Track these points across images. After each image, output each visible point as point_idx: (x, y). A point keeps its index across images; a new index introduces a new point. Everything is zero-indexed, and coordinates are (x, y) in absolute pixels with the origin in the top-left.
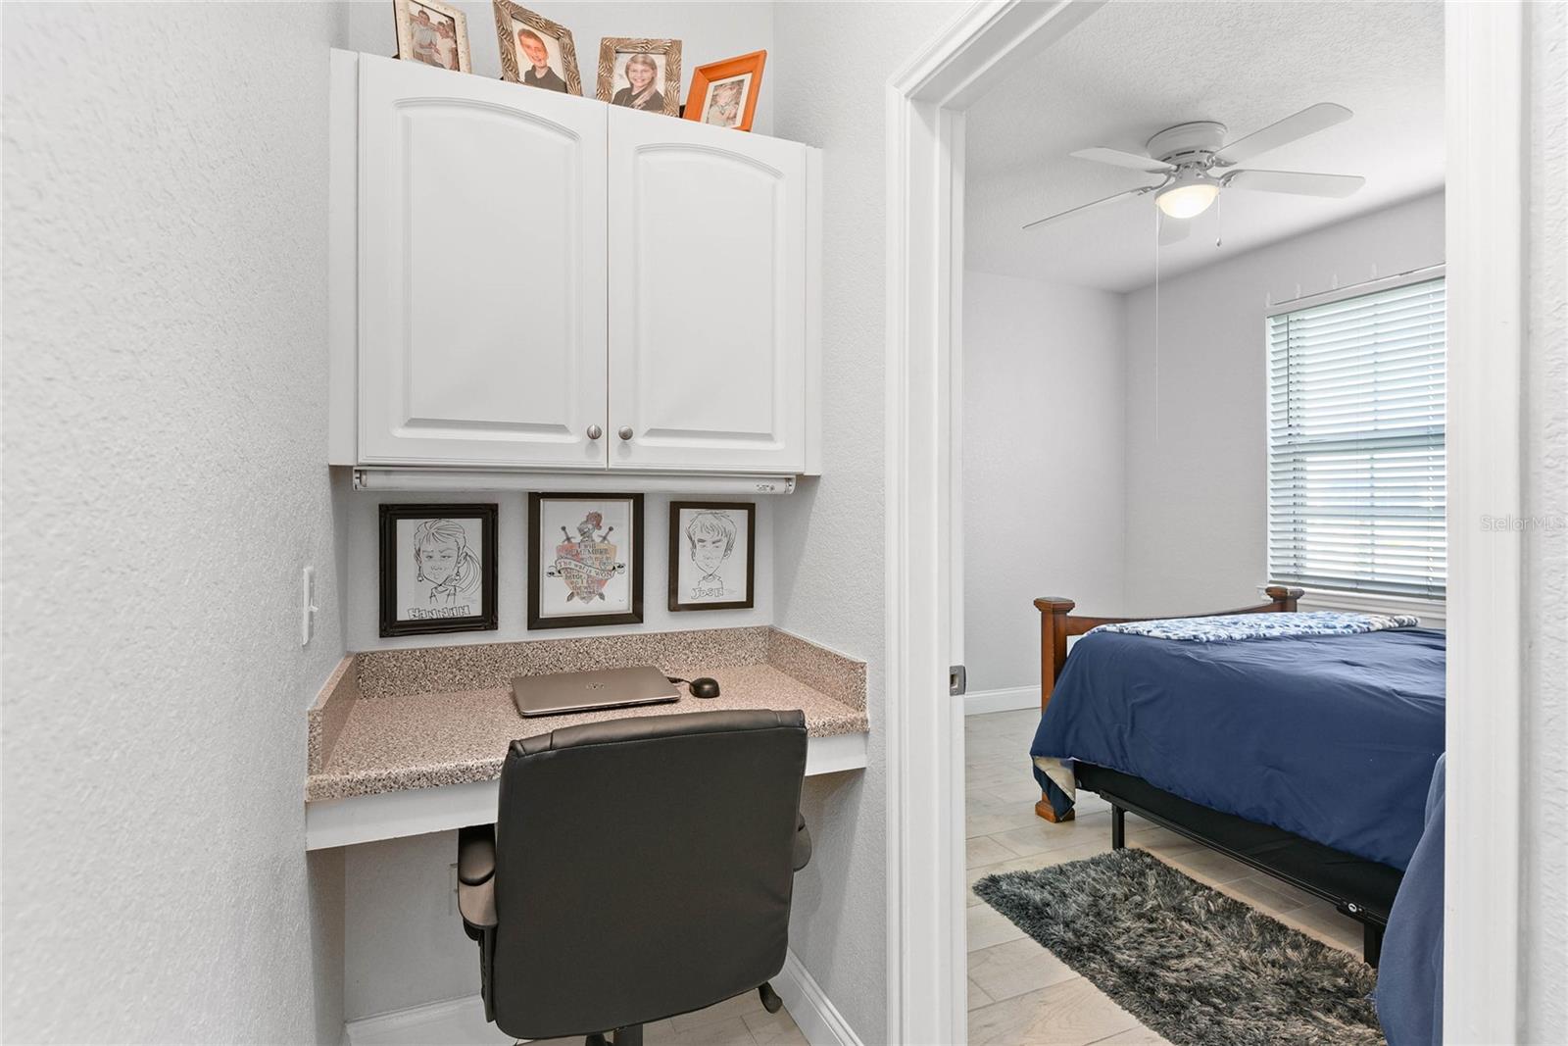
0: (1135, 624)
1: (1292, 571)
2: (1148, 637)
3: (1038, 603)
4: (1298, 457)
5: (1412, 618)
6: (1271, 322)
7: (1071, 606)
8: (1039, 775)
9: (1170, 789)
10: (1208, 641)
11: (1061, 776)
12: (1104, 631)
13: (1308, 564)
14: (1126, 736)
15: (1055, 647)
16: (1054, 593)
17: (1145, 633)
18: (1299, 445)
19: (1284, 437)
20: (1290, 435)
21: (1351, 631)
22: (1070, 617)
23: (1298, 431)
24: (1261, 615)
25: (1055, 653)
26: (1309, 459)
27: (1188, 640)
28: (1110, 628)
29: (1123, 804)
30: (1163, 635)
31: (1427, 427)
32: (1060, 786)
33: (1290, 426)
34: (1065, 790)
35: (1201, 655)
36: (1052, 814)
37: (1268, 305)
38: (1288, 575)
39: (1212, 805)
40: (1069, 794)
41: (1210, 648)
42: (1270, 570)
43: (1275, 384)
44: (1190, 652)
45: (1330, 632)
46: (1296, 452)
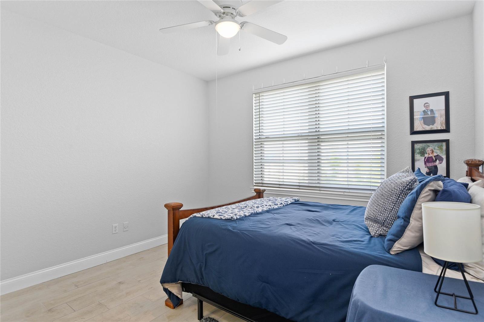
0: (208, 212)
1: (260, 182)
2: (213, 218)
3: (166, 206)
4: (262, 143)
5: (298, 198)
6: (254, 96)
7: (182, 206)
8: (166, 290)
9: (221, 293)
10: (237, 219)
11: (175, 289)
12: (195, 217)
13: (265, 179)
14: (203, 269)
15: (174, 226)
16: (173, 201)
17: (212, 217)
18: (263, 138)
19: (258, 136)
20: (260, 135)
21: (282, 206)
22: (181, 211)
23: (262, 134)
24: (253, 201)
25: (174, 229)
26: (265, 143)
27: (229, 219)
28: (198, 215)
29: (202, 298)
30: (219, 217)
31: (299, 133)
32: (175, 294)
33: (260, 132)
34: (177, 295)
35: (234, 228)
36: (172, 305)
37: (253, 90)
38: (259, 183)
39: (239, 300)
40: (179, 296)
41: (237, 222)
42: (254, 181)
43: (255, 117)
44: (230, 226)
45: (276, 207)
46: (262, 140)
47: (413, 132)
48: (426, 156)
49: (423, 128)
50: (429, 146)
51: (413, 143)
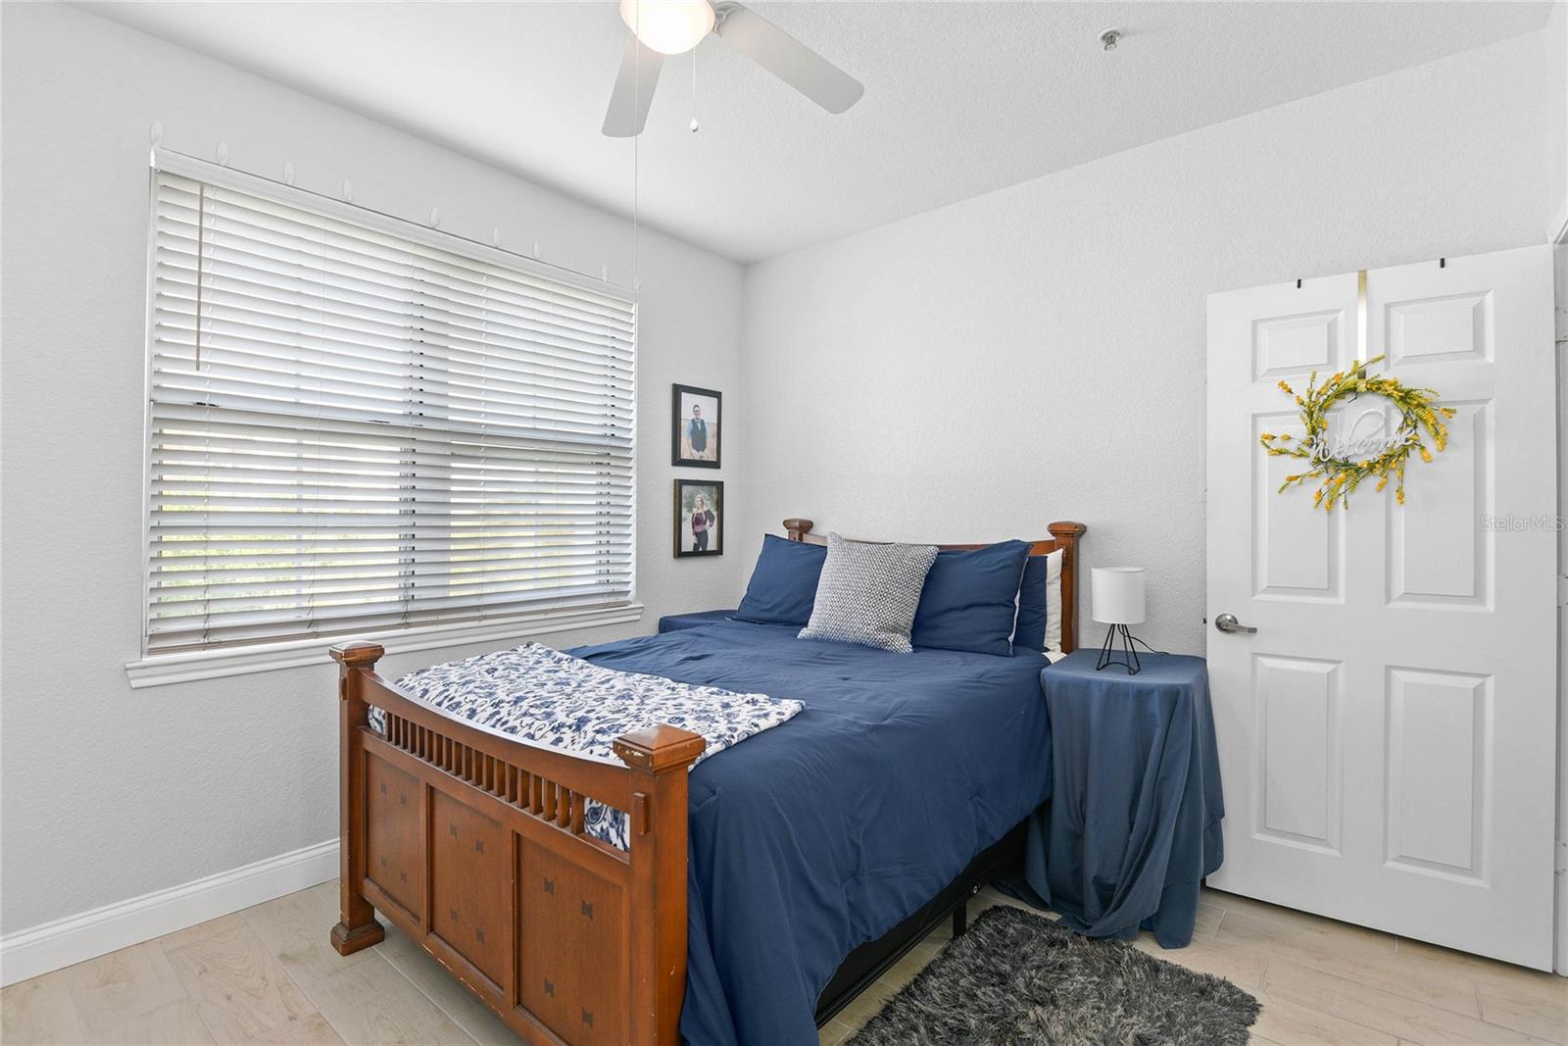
47: (678, 461)
48: (695, 510)
49: (691, 454)
50: (698, 493)
51: (679, 484)
